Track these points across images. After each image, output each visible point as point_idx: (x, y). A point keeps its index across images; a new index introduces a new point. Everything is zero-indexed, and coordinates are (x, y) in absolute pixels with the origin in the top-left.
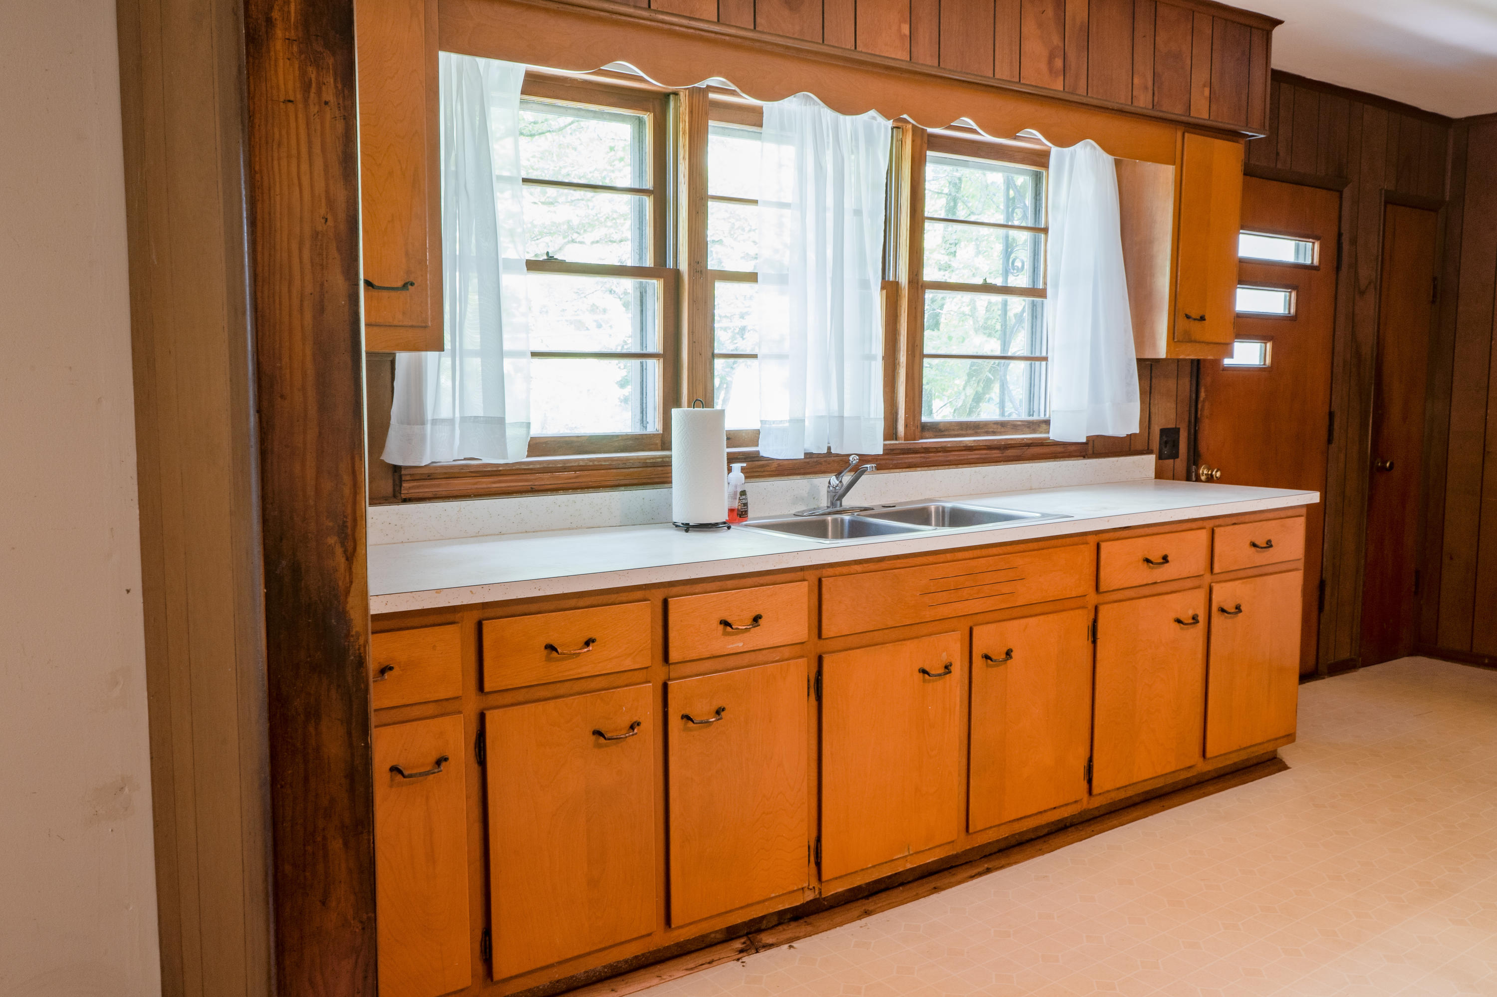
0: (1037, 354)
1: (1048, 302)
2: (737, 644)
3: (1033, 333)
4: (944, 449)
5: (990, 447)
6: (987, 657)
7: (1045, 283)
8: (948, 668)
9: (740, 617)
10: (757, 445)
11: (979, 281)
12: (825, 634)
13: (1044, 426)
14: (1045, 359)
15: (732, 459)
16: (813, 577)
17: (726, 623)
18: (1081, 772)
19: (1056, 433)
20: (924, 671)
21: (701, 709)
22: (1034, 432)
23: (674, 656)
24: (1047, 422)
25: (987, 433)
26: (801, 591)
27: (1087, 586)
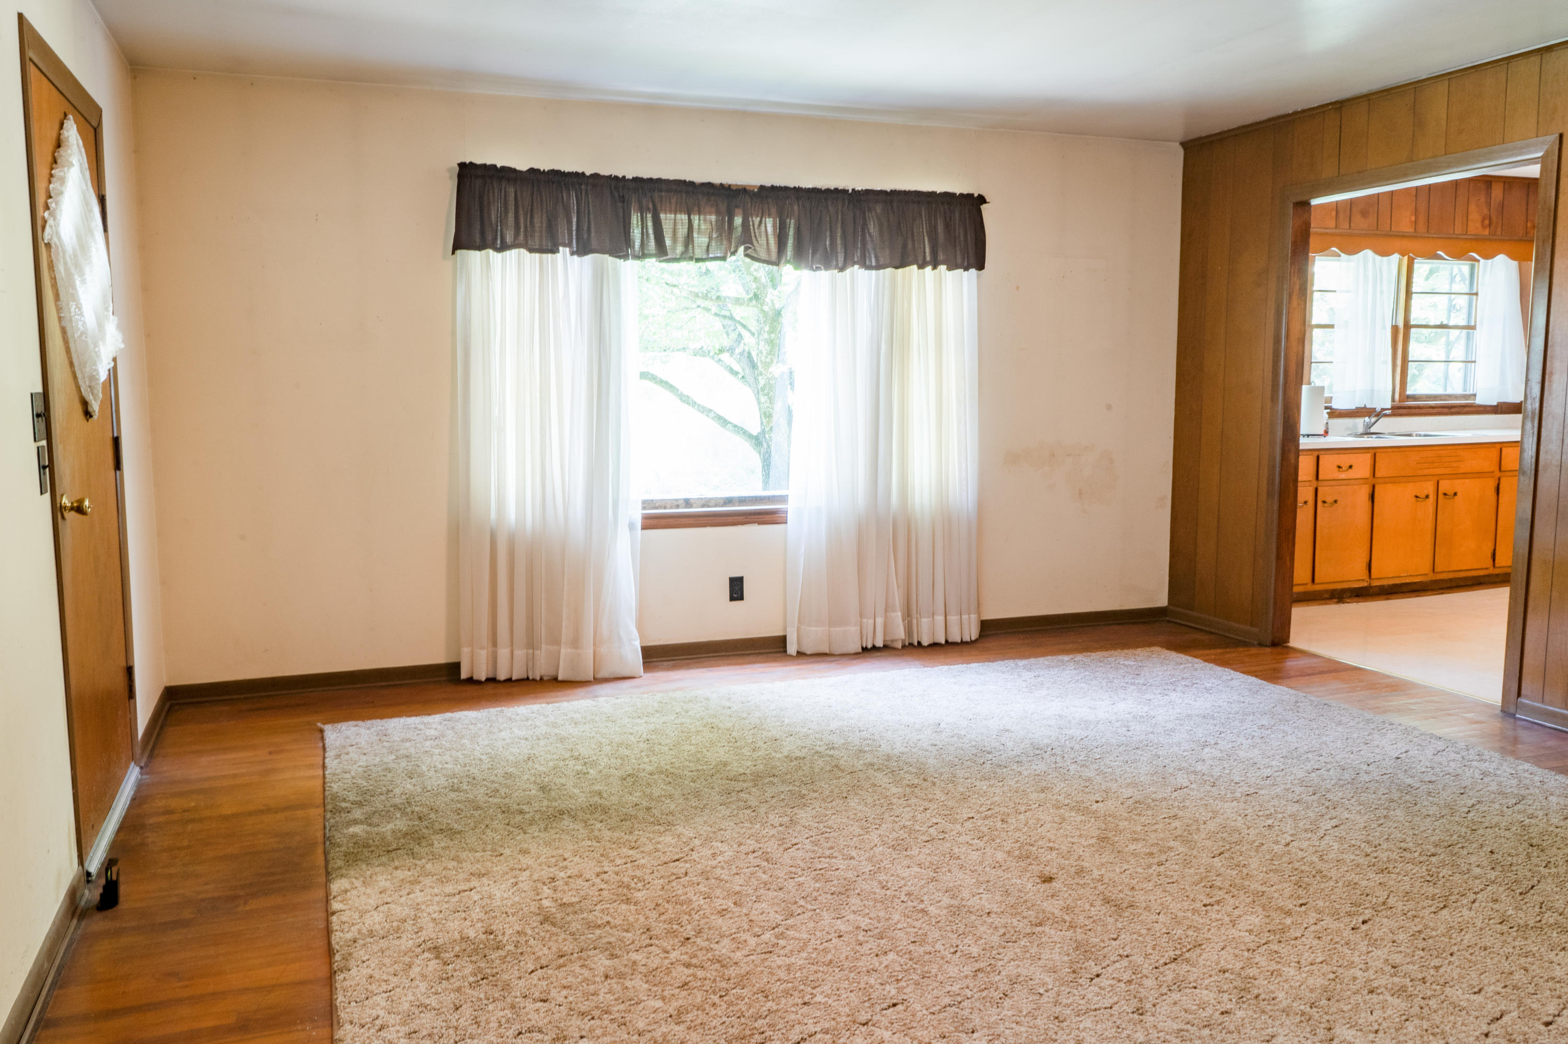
0: (1470, 360)
1: (1477, 333)
2: (1343, 476)
3: (1467, 345)
4: (1419, 407)
5: (1443, 407)
6: (1445, 494)
7: (1475, 322)
8: (1427, 497)
9: (1345, 466)
10: (1331, 403)
11: (1438, 323)
12: (1376, 476)
13: (1473, 397)
14: (1475, 362)
15: (1326, 408)
16: (1373, 451)
17: (1339, 467)
18: (1490, 555)
19: (1479, 401)
20: (1417, 497)
21: (1330, 499)
22: (1467, 400)
23: (1321, 477)
24: (1475, 395)
25: (1441, 400)
26: (1368, 457)
27: (1495, 468)
